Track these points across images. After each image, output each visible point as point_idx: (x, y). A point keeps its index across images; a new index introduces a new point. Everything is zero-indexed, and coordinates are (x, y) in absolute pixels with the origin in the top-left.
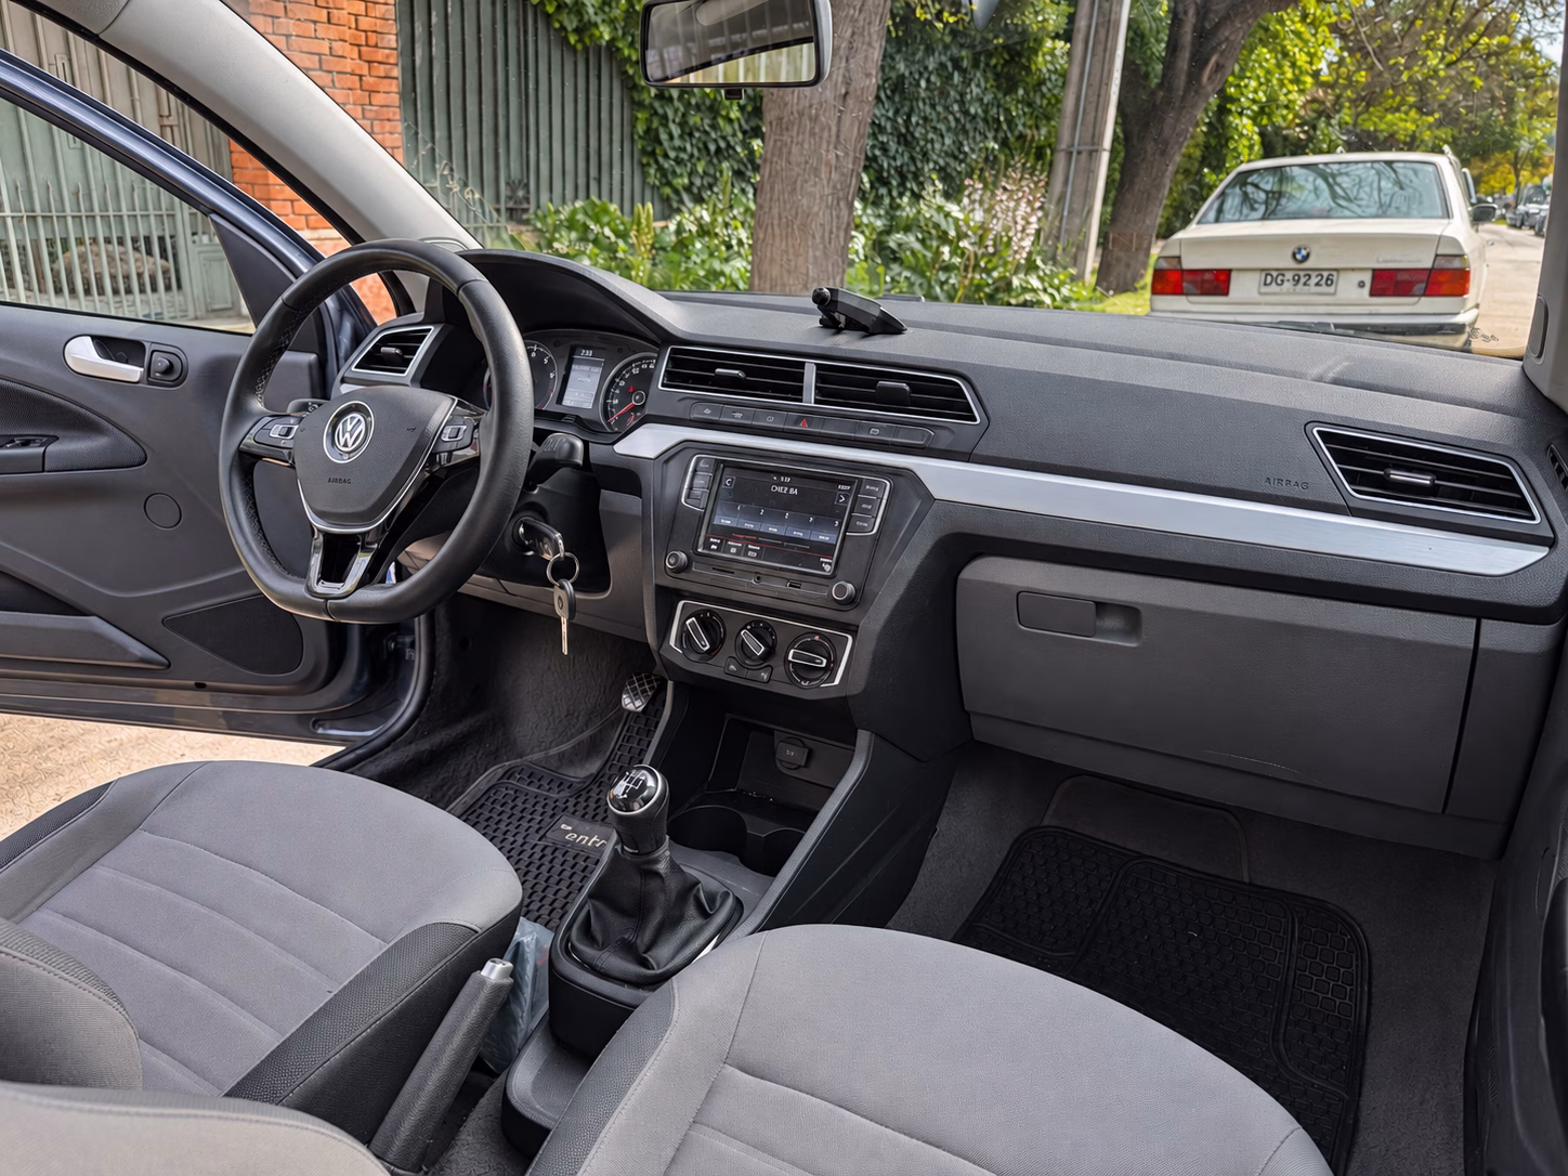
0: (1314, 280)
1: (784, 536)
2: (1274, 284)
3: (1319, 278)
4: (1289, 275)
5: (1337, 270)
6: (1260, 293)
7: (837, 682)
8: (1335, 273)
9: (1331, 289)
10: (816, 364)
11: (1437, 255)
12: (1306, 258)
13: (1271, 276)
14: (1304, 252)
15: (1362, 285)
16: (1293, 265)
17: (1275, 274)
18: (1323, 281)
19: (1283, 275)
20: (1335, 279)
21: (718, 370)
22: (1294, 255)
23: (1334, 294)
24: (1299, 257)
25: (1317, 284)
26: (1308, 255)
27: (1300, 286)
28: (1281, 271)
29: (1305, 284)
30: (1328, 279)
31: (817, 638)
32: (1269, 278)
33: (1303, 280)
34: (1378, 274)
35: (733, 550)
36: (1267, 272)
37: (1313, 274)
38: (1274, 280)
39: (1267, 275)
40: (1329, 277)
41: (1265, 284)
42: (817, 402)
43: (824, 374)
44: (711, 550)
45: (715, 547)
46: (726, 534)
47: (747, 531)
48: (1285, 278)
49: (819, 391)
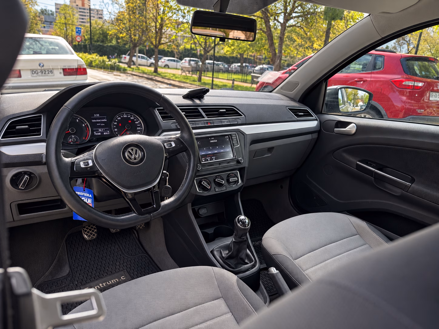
2: (35, 74)
3: (48, 72)
4: (39, 71)
5: (52, 69)
6: (32, 77)
7: (240, 182)
9: (53, 74)
10: (200, 108)
11: (78, 65)
12: (43, 66)
13: (34, 72)
14: (42, 64)
15: (60, 73)
16: (40, 68)
17: (35, 71)
18: (50, 73)
22: (39, 65)
23: (54, 76)
24: (41, 66)
25: (48, 73)
27: (43, 74)
28: (37, 70)
29: (45, 73)
31: (232, 174)
32: (33, 72)
33: (44, 72)
34: (64, 70)
35: (209, 160)
37: (46, 70)
39: (32, 71)
40: (51, 71)
41: (32, 74)
42: (208, 118)
43: (205, 110)
44: (204, 162)
45: (204, 161)
46: (205, 156)
47: (210, 154)
48: (38, 72)
49: (207, 115)
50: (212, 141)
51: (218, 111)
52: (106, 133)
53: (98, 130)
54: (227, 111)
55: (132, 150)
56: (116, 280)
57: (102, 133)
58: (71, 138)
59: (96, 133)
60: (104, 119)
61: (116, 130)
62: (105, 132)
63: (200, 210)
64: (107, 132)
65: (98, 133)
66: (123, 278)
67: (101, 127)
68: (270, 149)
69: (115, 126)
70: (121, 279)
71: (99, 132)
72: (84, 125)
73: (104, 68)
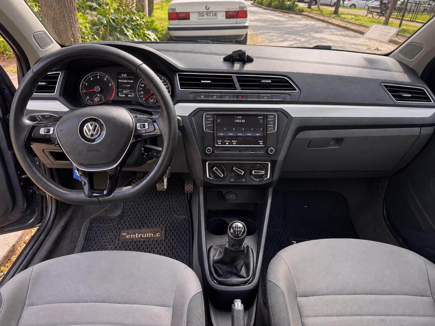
0: (211, 15)
1: (245, 136)
5: (217, 12)
6: (199, 19)
7: (268, 177)
8: (216, 12)
9: (216, 17)
10: (236, 76)
11: (240, 7)
13: (201, 14)
14: (208, 7)
15: (223, 16)
16: (206, 11)
17: (201, 13)
18: (214, 15)
19: (203, 13)
20: (216, 14)
21: (202, 81)
22: (206, 8)
24: (207, 8)
26: (209, 8)
28: (203, 12)
29: (209, 16)
30: (215, 14)
31: (258, 165)
33: (209, 15)
34: (227, 13)
35: (227, 143)
36: (199, 13)
37: (211, 13)
38: (202, 15)
41: (200, 16)
42: (242, 89)
43: (240, 79)
44: (219, 145)
45: (220, 143)
46: (223, 138)
47: (230, 136)
48: (204, 14)
49: (241, 86)
50: (238, 121)
51: (259, 81)
52: (131, 96)
53: (122, 92)
54: (272, 82)
55: (91, 125)
56: (151, 235)
57: (126, 95)
58: (97, 96)
59: (121, 94)
60: (130, 79)
61: (142, 93)
62: (129, 94)
63: (227, 194)
64: (131, 94)
65: (122, 94)
66: (158, 235)
67: (126, 88)
68: (338, 141)
69: (141, 89)
70: (156, 235)
71: (124, 94)
72: (111, 84)
73: (282, 9)
